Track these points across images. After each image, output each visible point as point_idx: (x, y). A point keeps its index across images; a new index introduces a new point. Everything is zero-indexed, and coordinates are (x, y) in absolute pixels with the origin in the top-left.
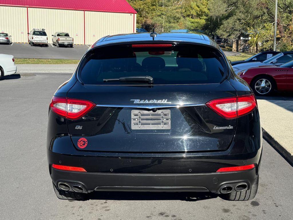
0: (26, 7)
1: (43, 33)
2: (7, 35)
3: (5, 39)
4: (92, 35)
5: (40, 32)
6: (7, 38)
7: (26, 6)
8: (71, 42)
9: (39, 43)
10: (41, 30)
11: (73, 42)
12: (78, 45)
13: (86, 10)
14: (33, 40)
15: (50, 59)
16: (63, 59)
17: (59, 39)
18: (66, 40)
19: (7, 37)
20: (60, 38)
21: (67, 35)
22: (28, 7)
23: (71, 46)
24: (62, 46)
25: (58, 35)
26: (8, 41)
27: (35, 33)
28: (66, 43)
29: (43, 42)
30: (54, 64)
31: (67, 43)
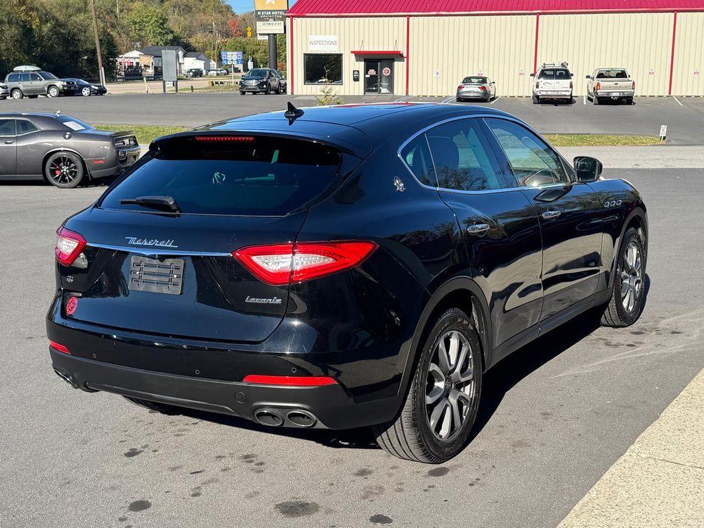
0: (535, 14)
1: (564, 74)
2: (484, 80)
3: (479, 90)
4: (692, 71)
5: (555, 70)
6: (484, 88)
7: (535, 12)
8: (627, 91)
9: (552, 95)
10: (558, 65)
11: (633, 90)
12: (650, 96)
13: (682, 9)
14: (537, 90)
15: (559, 134)
16: (590, 134)
17: (598, 84)
18: (616, 88)
19: (484, 85)
20: (601, 83)
21: (622, 75)
22: (540, 14)
23: (627, 100)
24: (605, 101)
25: (601, 76)
26: (486, 93)
27: (544, 74)
28: (615, 95)
29: (560, 93)
30: (563, 146)
31: (618, 94)
